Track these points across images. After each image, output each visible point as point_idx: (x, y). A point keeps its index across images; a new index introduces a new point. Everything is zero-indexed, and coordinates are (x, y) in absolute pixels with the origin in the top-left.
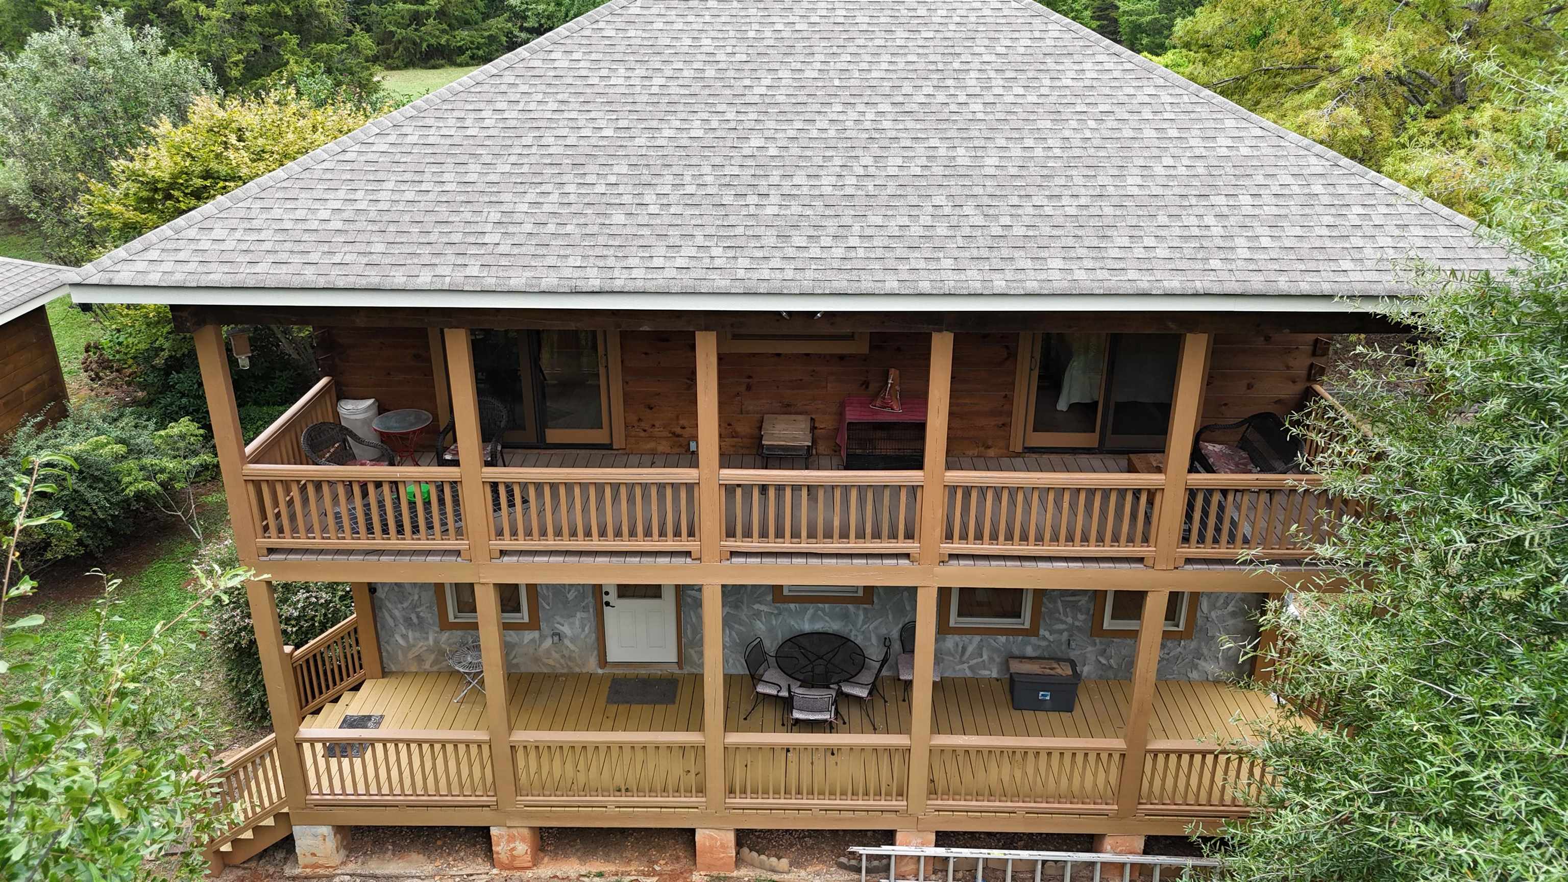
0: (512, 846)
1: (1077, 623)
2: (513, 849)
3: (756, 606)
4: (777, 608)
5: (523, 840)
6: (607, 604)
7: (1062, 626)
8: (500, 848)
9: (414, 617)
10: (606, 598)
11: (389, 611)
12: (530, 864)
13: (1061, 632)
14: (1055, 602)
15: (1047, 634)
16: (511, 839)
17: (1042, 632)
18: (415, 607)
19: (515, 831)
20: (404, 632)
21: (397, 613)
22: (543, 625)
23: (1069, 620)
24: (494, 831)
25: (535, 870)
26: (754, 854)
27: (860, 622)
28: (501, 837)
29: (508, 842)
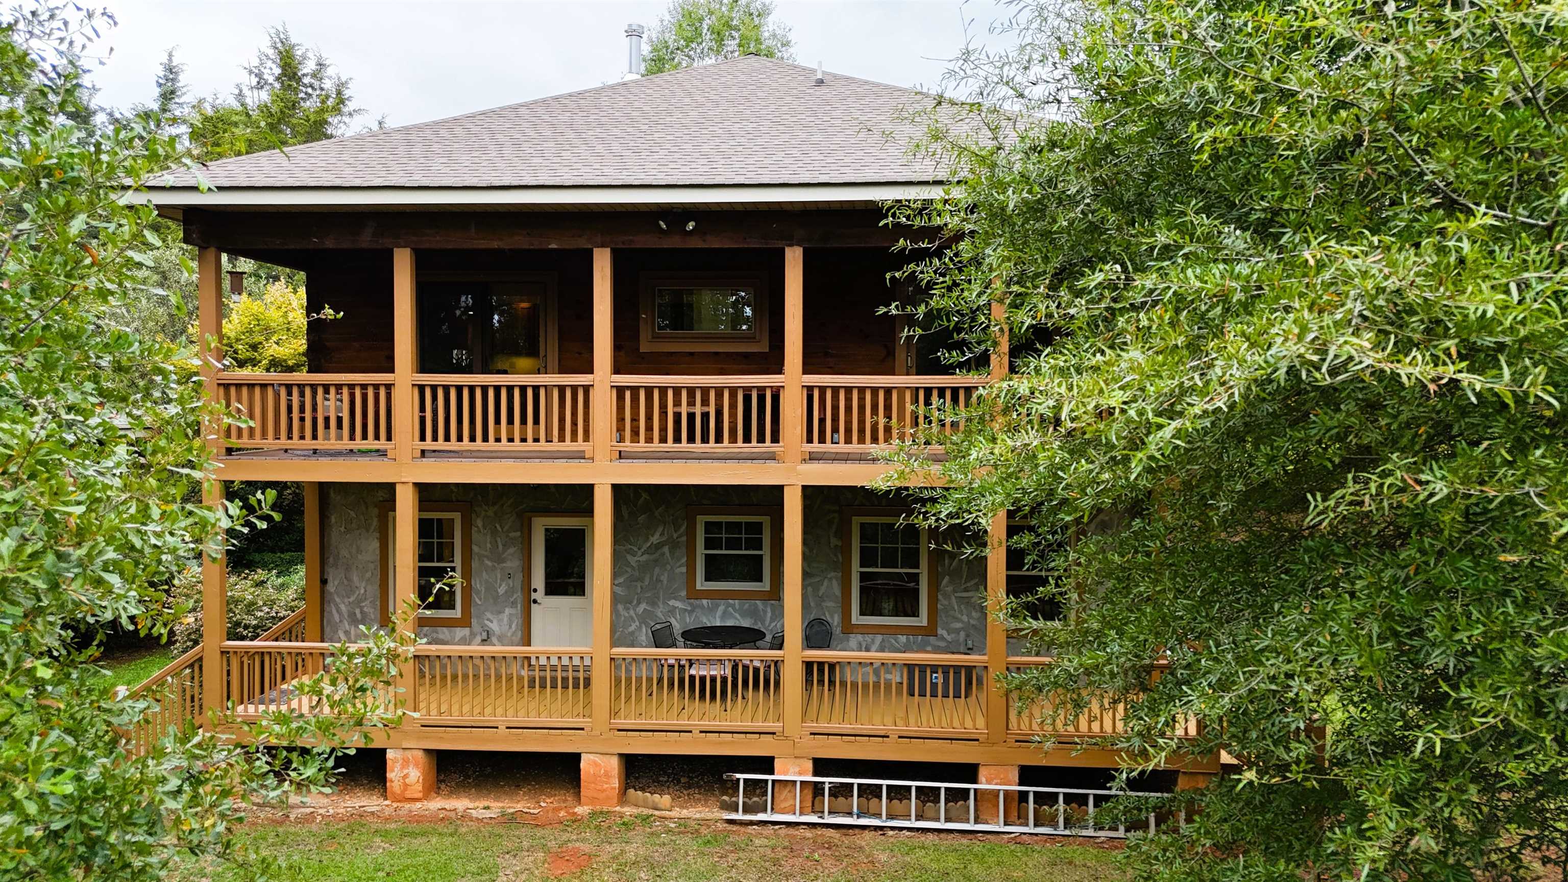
0: (405, 771)
1: (972, 622)
2: (406, 776)
3: (672, 603)
4: (691, 605)
5: (416, 765)
6: (535, 601)
7: (958, 625)
8: (394, 774)
9: (358, 611)
10: (534, 596)
11: (336, 605)
12: (420, 795)
13: (957, 631)
14: (950, 599)
15: (944, 633)
16: (406, 763)
17: (940, 631)
18: (361, 601)
19: (409, 754)
20: (347, 627)
21: (343, 608)
22: (474, 621)
23: (965, 618)
24: (390, 754)
25: (425, 803)
26: (639, 793)
27: (768, 619)
28: (395, 761)
29: (403, 767)
